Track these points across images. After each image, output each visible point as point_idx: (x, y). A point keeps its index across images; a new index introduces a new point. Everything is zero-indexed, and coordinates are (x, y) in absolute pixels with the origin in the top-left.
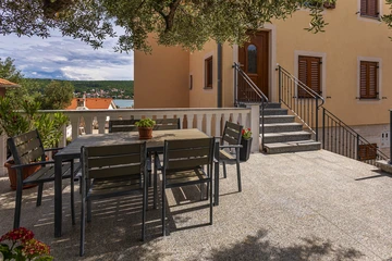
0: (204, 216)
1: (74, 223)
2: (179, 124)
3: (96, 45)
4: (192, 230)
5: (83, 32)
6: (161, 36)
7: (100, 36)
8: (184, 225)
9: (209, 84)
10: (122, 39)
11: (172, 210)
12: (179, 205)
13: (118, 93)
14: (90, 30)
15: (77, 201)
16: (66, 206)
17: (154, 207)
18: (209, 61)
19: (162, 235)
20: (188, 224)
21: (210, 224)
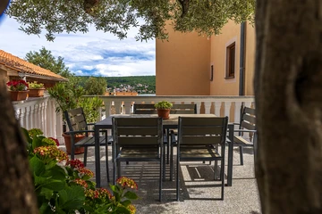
0: (216, 192)
1: (108, 181)
2: (195, 109)
3: (122, 36)
4: (203, 201)
5: (111, 26)
6: (178, 22)
7: (126, 27)
8: (197, 197)
9: (231, 73)
10: (143, 28)
11: (186, 184)
12: (193, 181)
13: (142, 88)
14: (117, 22)
15: (111, 167)
16: (103, 169)
17: (171, 180)
18: (231, 48)
19: (176, 200)
20: (200, 196)
21: (222, 199)
